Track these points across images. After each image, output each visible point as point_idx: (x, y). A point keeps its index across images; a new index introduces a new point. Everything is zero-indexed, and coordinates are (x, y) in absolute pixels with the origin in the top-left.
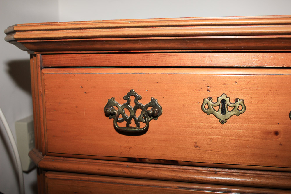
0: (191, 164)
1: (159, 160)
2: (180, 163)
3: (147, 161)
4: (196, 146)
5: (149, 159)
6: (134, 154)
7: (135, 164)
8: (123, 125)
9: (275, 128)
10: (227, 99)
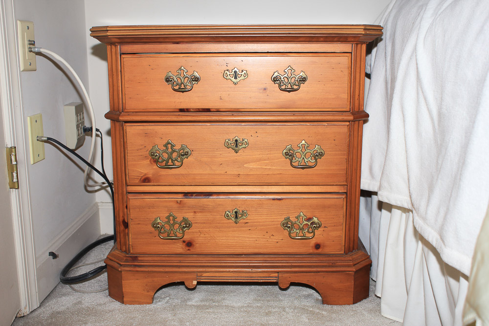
0: (218, 111)
1: (199, 109)
2: (212, 110)
3: (192, 110)
4: (221, 99)
5: (193, 109)
6: (184, 106)
7: (184, 113)
8: (177, 88)
9: (263, 86)
10: (238, 71)
